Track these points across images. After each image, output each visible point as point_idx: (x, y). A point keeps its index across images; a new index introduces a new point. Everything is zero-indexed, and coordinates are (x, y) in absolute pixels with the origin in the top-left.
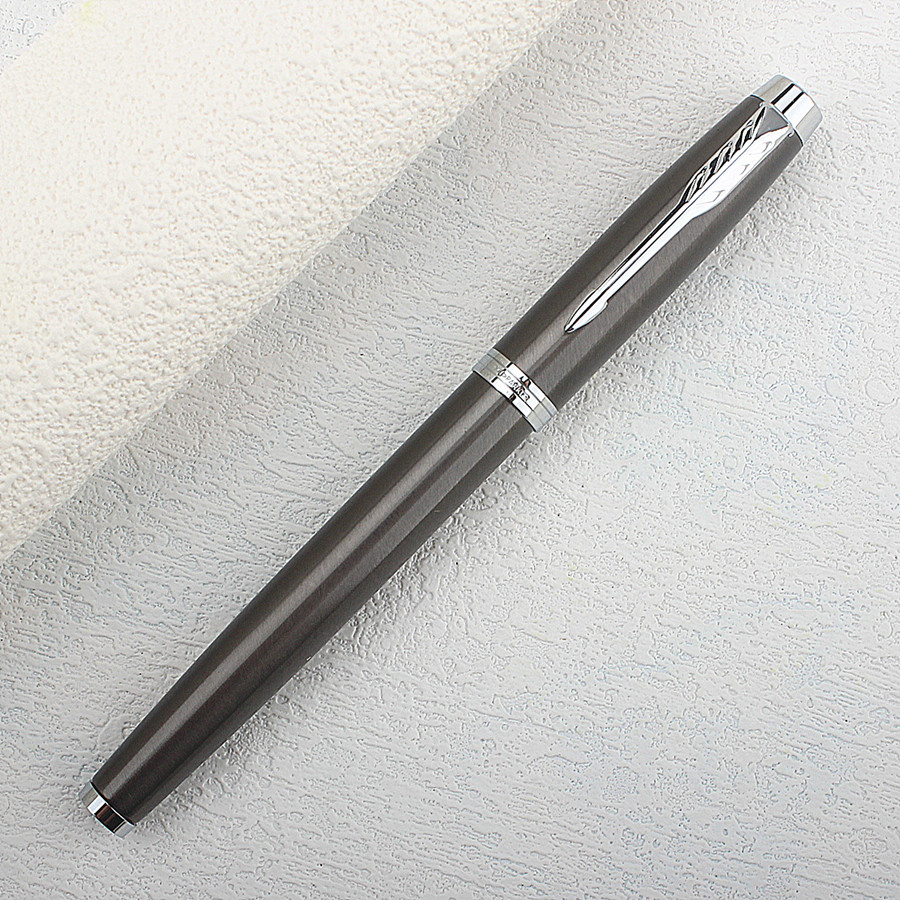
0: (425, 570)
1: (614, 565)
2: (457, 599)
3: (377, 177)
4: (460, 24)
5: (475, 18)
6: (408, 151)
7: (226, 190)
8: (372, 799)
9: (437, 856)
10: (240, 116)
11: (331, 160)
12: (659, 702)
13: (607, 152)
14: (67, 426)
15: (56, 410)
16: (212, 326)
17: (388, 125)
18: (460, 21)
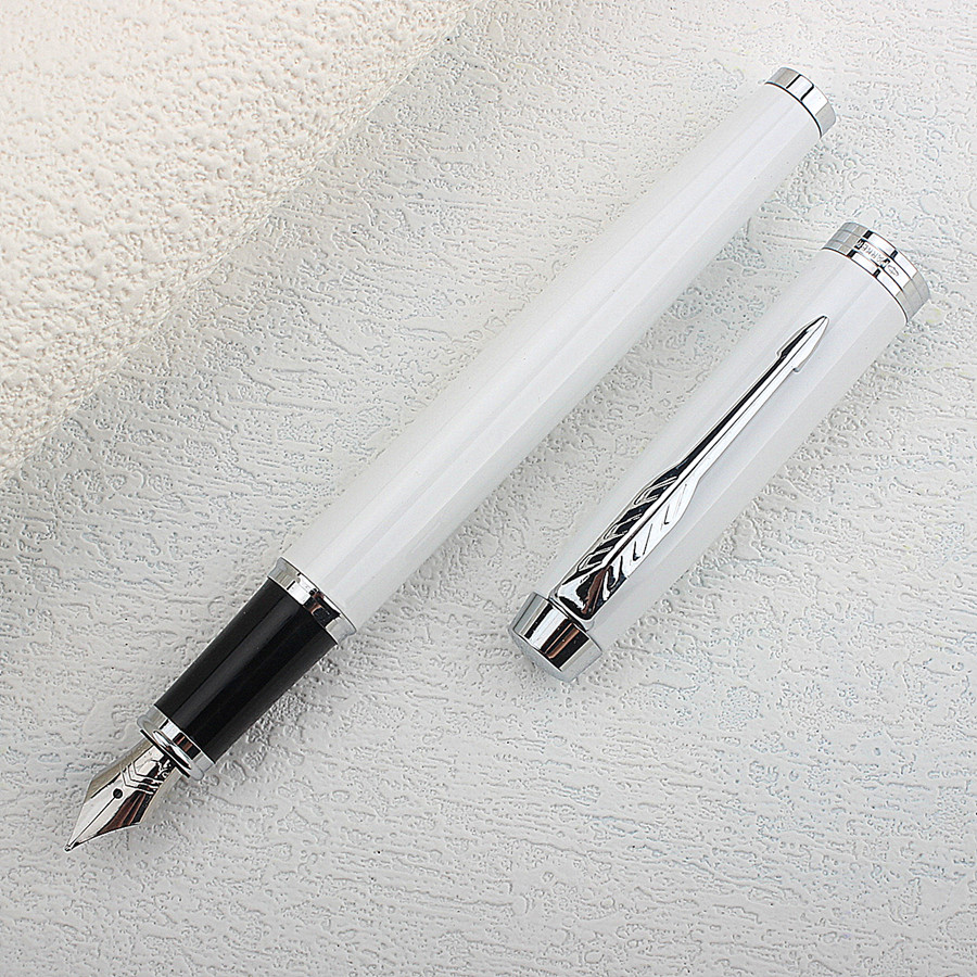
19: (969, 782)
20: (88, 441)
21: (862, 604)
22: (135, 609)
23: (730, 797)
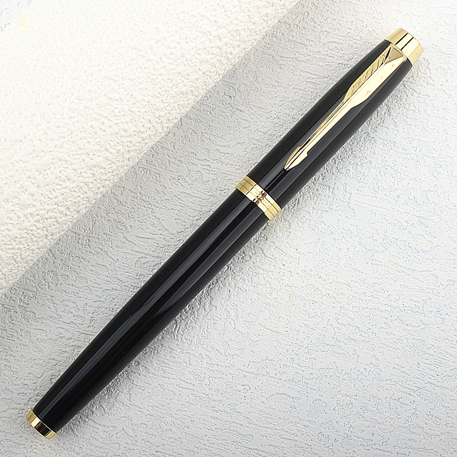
0: (212, 294)
1: (314, 292)
2: (229, 310)
3: (180, 109)
4: (224, 27)
5: (232, 23)
6: (197, 94)
7: (98, 117)
8: (184, 417)
9: (219, 447)
10: (106, 77)
11: (155, 100)
12: (337, 365)
13: (309, 71)
14: (14, 244)
15: (8, 236)
16: (92, 189)
17: (186, 81)
18: (224, 25)
19: (410, 452)
20: (54, 258)
21: (376, 370)
22: (65, 335)
23: (308, 446)
